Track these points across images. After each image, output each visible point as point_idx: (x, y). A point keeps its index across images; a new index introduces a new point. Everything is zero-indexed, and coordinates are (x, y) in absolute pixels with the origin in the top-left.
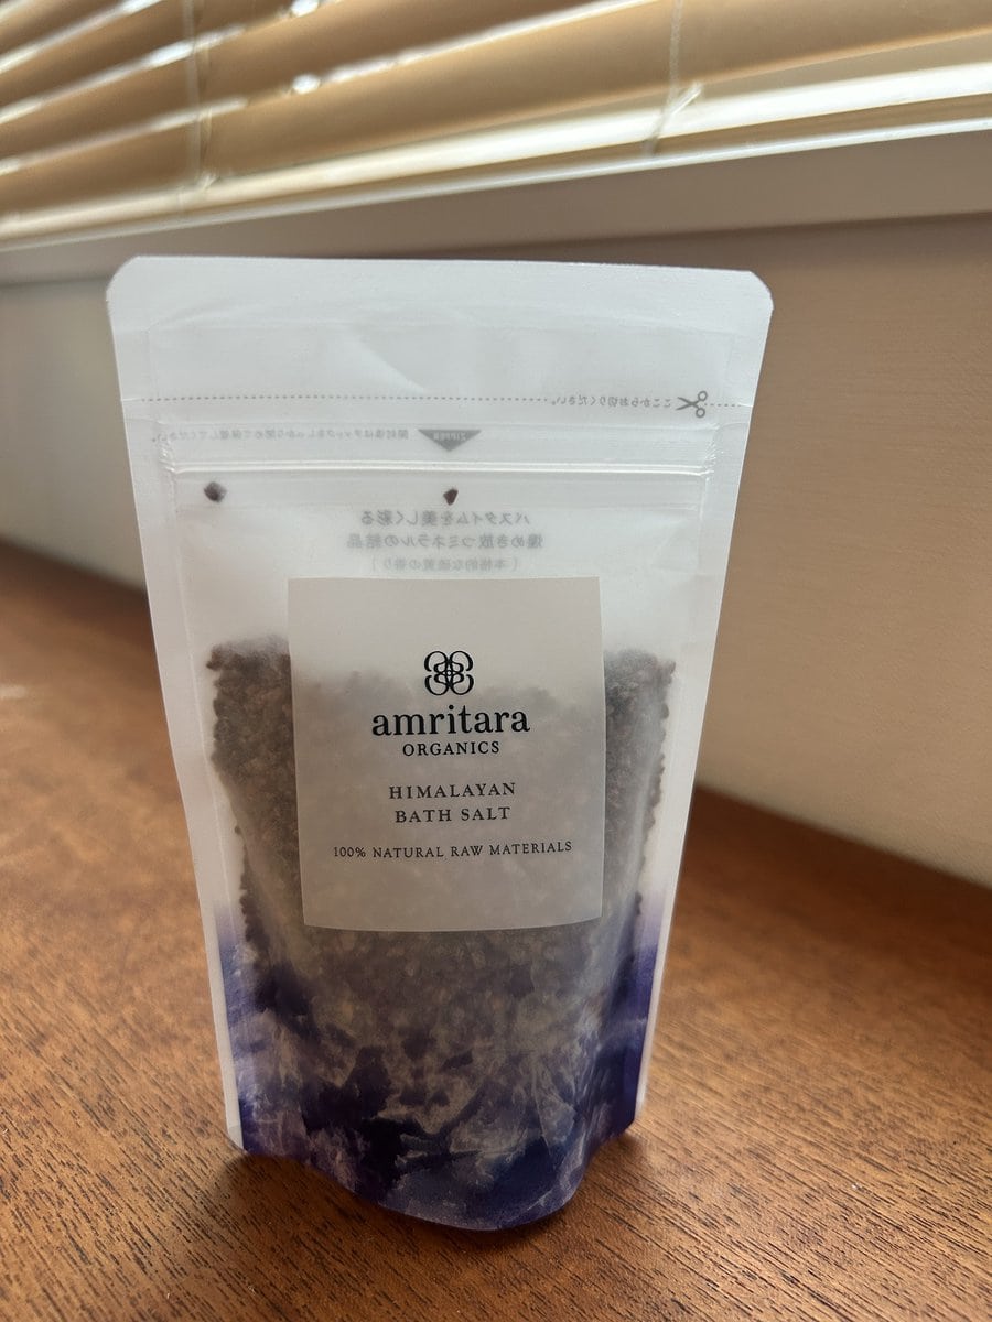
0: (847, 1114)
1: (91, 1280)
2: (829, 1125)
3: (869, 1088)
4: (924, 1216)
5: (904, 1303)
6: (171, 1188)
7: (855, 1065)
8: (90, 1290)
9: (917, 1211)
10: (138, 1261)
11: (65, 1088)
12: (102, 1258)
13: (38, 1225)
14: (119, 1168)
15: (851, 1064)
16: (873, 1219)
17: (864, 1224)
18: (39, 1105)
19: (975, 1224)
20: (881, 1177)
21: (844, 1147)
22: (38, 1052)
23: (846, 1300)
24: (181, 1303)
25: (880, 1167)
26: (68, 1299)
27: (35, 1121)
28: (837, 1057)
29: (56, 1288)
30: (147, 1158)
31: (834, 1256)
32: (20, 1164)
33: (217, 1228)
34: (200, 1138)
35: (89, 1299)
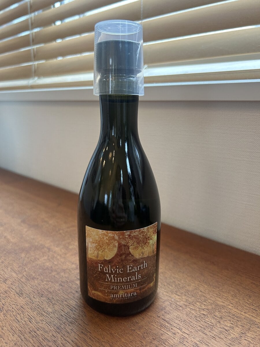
0: (174, 286)
1: (20, 325)
2: (170, 288)
3: (178, 281)
4: (186, 304)
5: (180, 320)
6: (36, 308)
7: (177, 276)
8: (20, 327)
9: (184, 303)
10: (30, 321)
11: (12, 290)
12: (22, 321)
13: (8, 316)
14: (25, 304)
15: (176, 276)
16: (176, 305)
17: (174, 306)
18: (7, 293)
19: (196, 305)
20: (178, 297)
21: (172, 292)
22: (5, 283)
23: (169, 320)
24: (39, 328)
25: (179, 295)
26: (16, 329)
27: (6, 296)
28: (173, 275)
29: (13, 327)
30: (31, 302)
31: (168, 312)
32: (4, 305)
33: (45, 314)
34: (41, 298)
35: (20, 329)
